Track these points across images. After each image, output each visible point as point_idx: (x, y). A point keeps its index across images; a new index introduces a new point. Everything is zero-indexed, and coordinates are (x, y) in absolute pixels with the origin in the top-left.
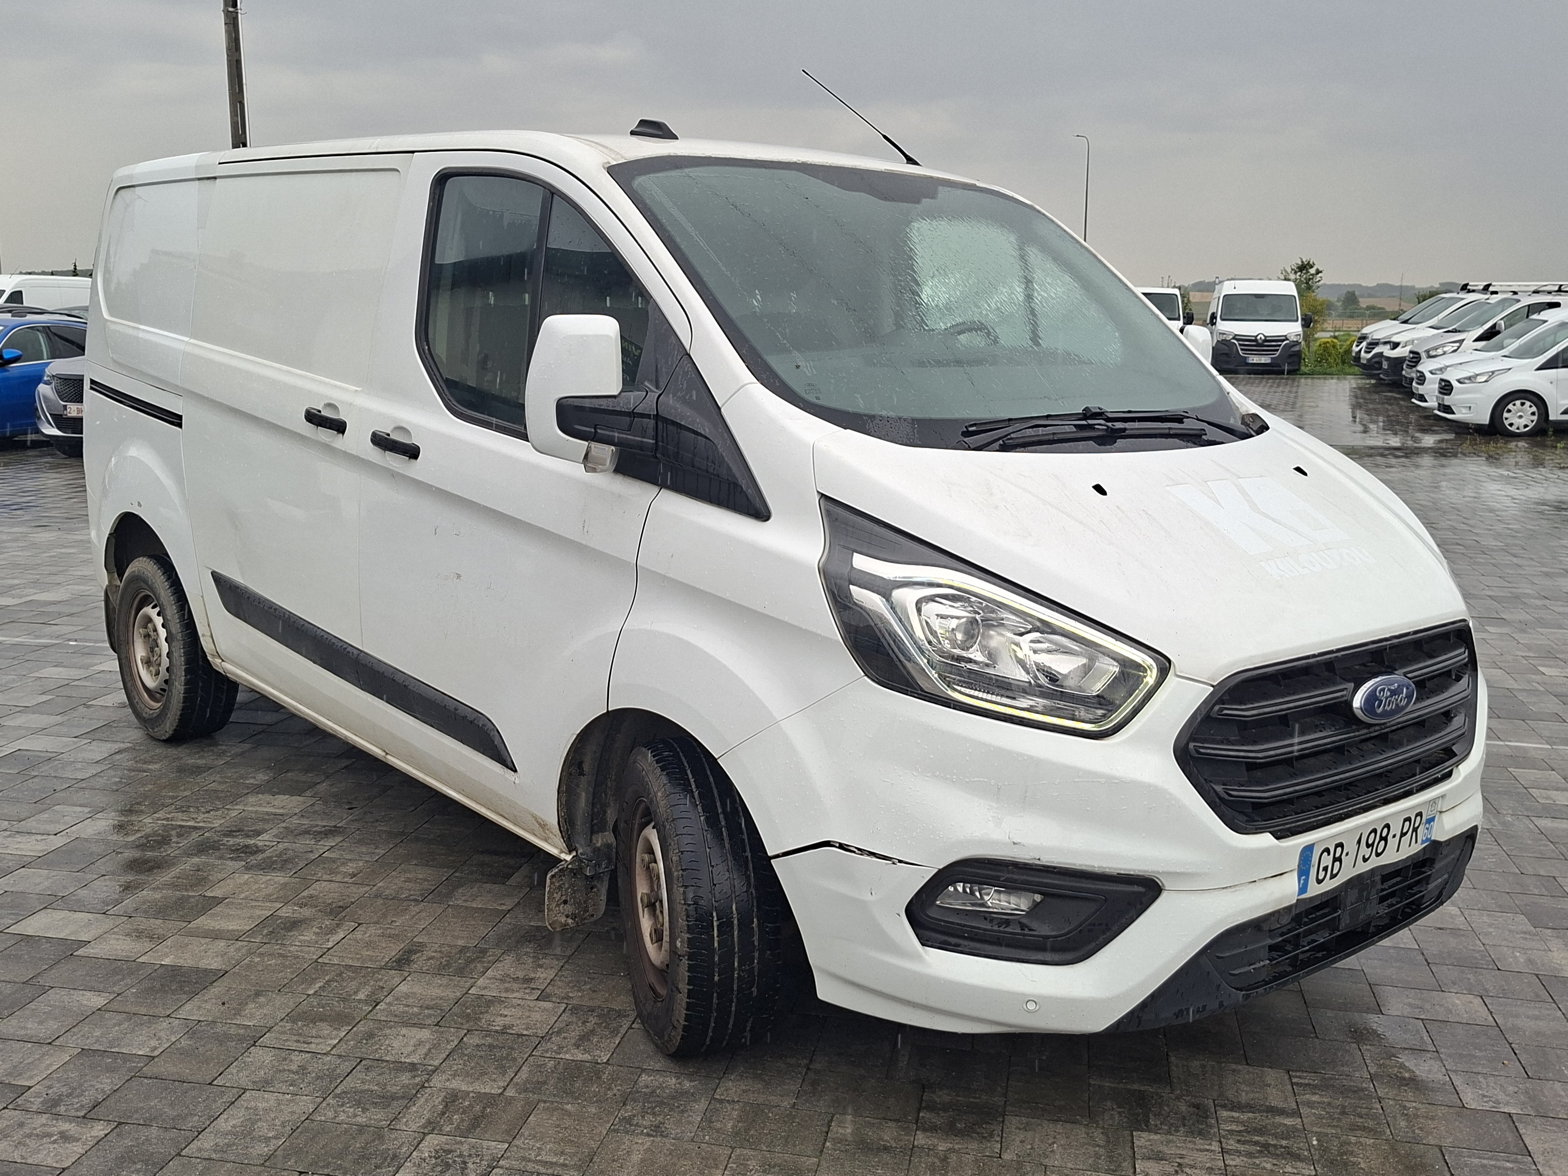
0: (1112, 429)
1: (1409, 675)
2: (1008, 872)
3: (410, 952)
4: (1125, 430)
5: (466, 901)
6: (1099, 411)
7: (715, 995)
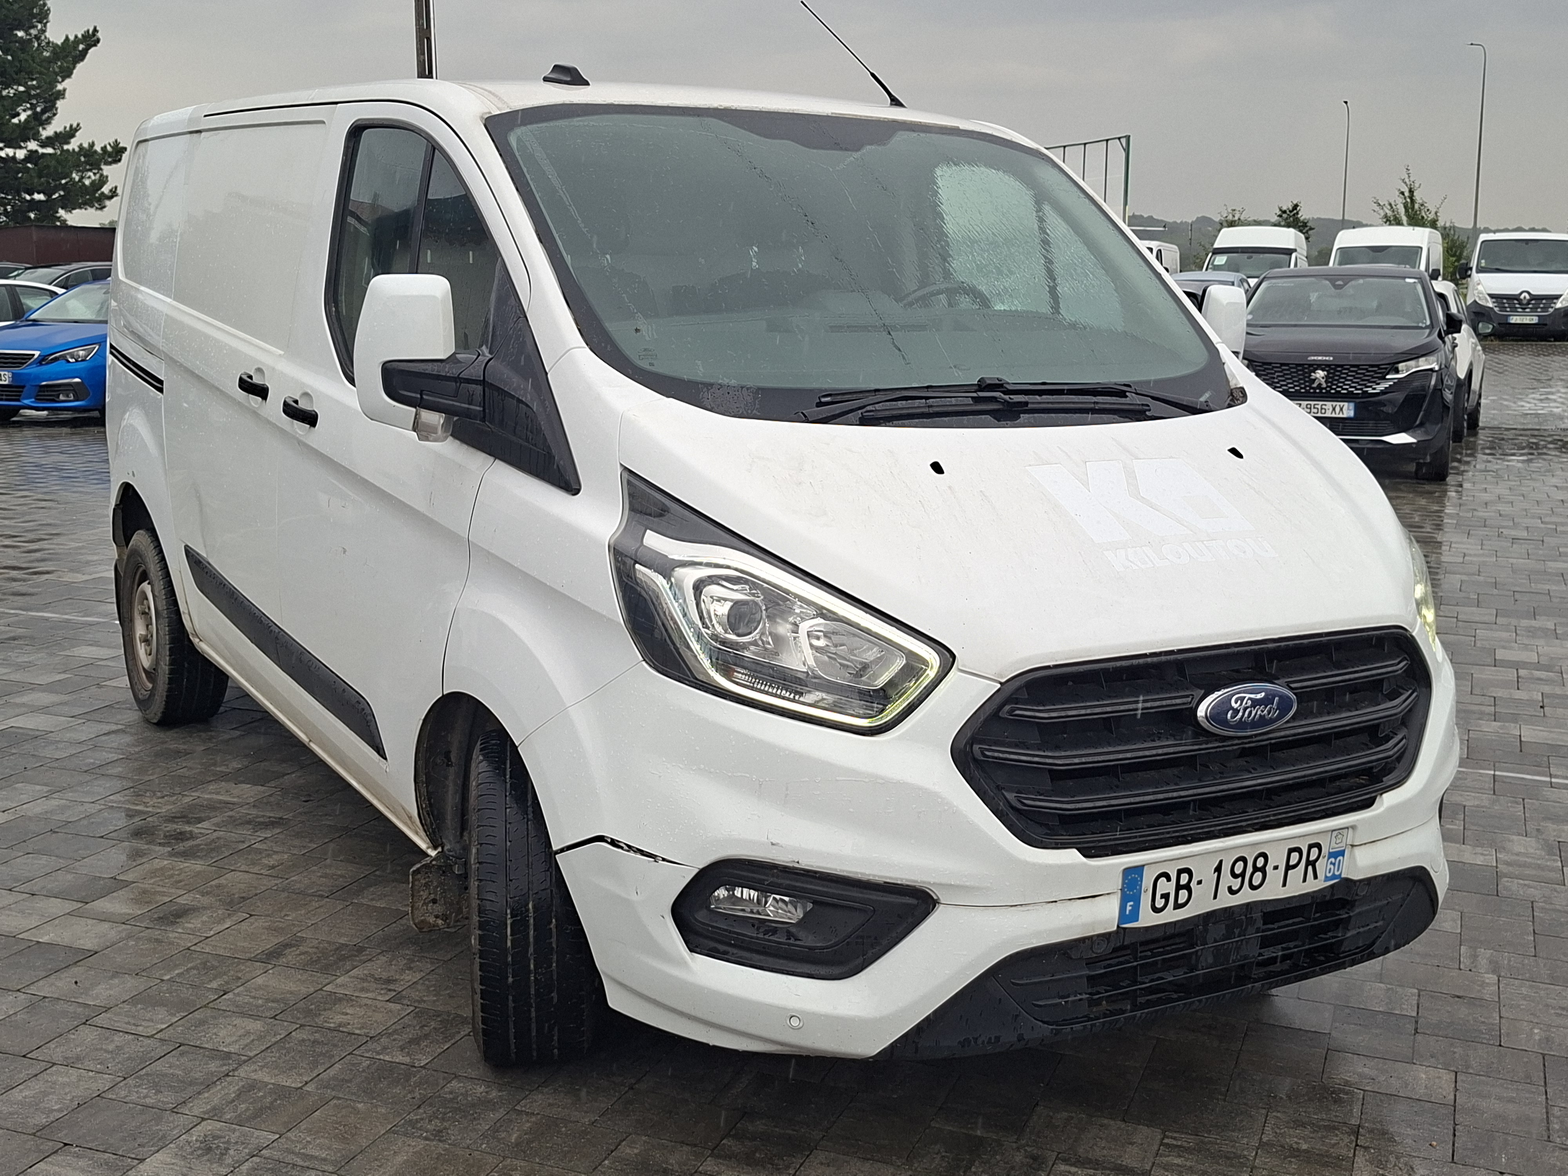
0: (1008, 402)
1: (1293, 685)
2: (773, 876)
3: (287, 946)
4: (1026, 404)
5: (372, 900)
6: (997, 382)
7: (510, 998)
